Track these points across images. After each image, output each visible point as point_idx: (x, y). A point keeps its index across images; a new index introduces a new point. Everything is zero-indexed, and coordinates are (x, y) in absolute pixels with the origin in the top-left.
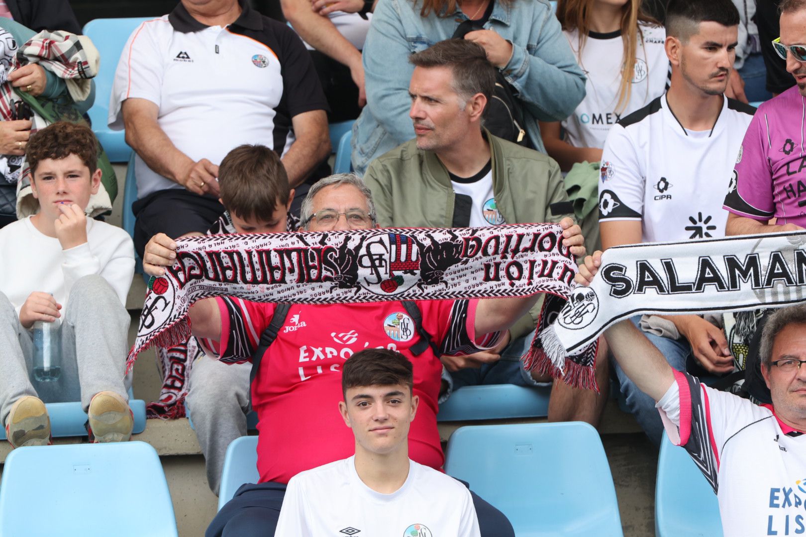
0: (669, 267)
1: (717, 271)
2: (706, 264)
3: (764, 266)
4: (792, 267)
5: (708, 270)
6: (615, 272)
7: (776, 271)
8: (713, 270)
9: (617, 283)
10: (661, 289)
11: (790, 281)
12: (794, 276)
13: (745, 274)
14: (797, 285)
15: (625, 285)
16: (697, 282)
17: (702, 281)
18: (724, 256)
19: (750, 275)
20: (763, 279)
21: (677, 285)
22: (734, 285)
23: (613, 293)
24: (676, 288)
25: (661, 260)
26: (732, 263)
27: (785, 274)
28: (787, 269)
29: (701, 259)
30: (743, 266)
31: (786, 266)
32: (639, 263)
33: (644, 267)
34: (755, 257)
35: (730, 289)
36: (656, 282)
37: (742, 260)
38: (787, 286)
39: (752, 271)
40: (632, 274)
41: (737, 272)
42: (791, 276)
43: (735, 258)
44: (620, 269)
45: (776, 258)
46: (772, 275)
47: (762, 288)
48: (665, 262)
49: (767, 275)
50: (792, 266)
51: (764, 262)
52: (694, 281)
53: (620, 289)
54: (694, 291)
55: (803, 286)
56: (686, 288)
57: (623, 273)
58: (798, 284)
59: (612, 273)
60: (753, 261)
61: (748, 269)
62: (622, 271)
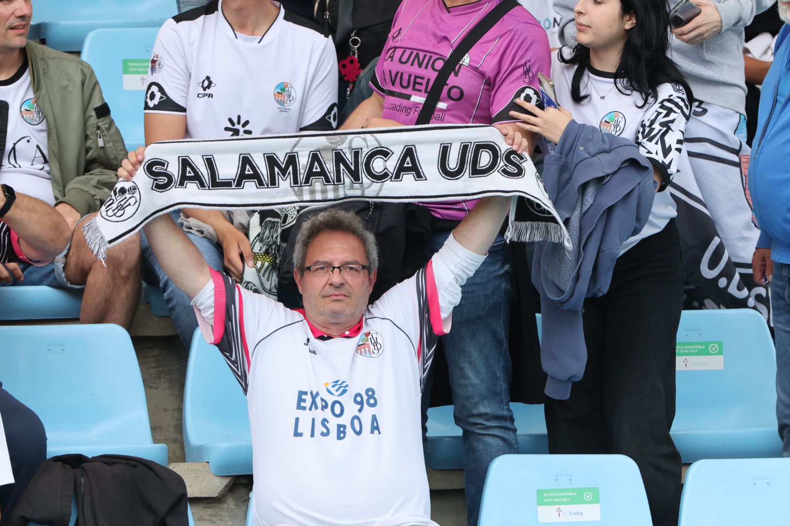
0: (210, 163)
1: (257, 168)
2: (246, 161)
3: (303, 165)
4: (330, 167)
5: (248, 167)
6: (157, 166)
7: (314, 170)
8: (253, 168)
9: (159, 178)
10: (202, 185)
11: (327, 180)
12: (332, 175)
13: (284, 172)
14: (334, 184)
15: (167, 179)
16: (237, 179)
17: (242, 178)
18: (264, 154)
19: (289, 173)
20: (302, 177)
21: (218, 181)
22: (273, 182)
23: (155, 187)
24: (217, 183)
25: (203, 156)
26: (271, 161)
27: (323, 173)
28: (325, 168)
29: (242, 156)
30: (283, 164)
31: (324, 165)
32: (180, 158)
33: (185, 163)
34: (295, 155)
35: (270, 186)
36: (197, 177)
37: (281, 158)
38: (325, 185)
39: (291, 169)
40: (174, 169)
41: (276, 170)
42: (329, 175)
43: (275, 156)
44: (163, 164)
45: (315, 157)
46: (310, 174)
47: (301, 186)
48: (206, 159)
49: (306, 173)
50: (330, 165)
51: (303, 161)
52: (234, 178)
53: (162, 183)
54: (234, 187)
55: (340, 186)
56: (227, 184)
57: (165, 168)
58: (336, 183)
59: (154, 167)
60: (292, 160)
61: (287, 167)
62: (164, 166)
